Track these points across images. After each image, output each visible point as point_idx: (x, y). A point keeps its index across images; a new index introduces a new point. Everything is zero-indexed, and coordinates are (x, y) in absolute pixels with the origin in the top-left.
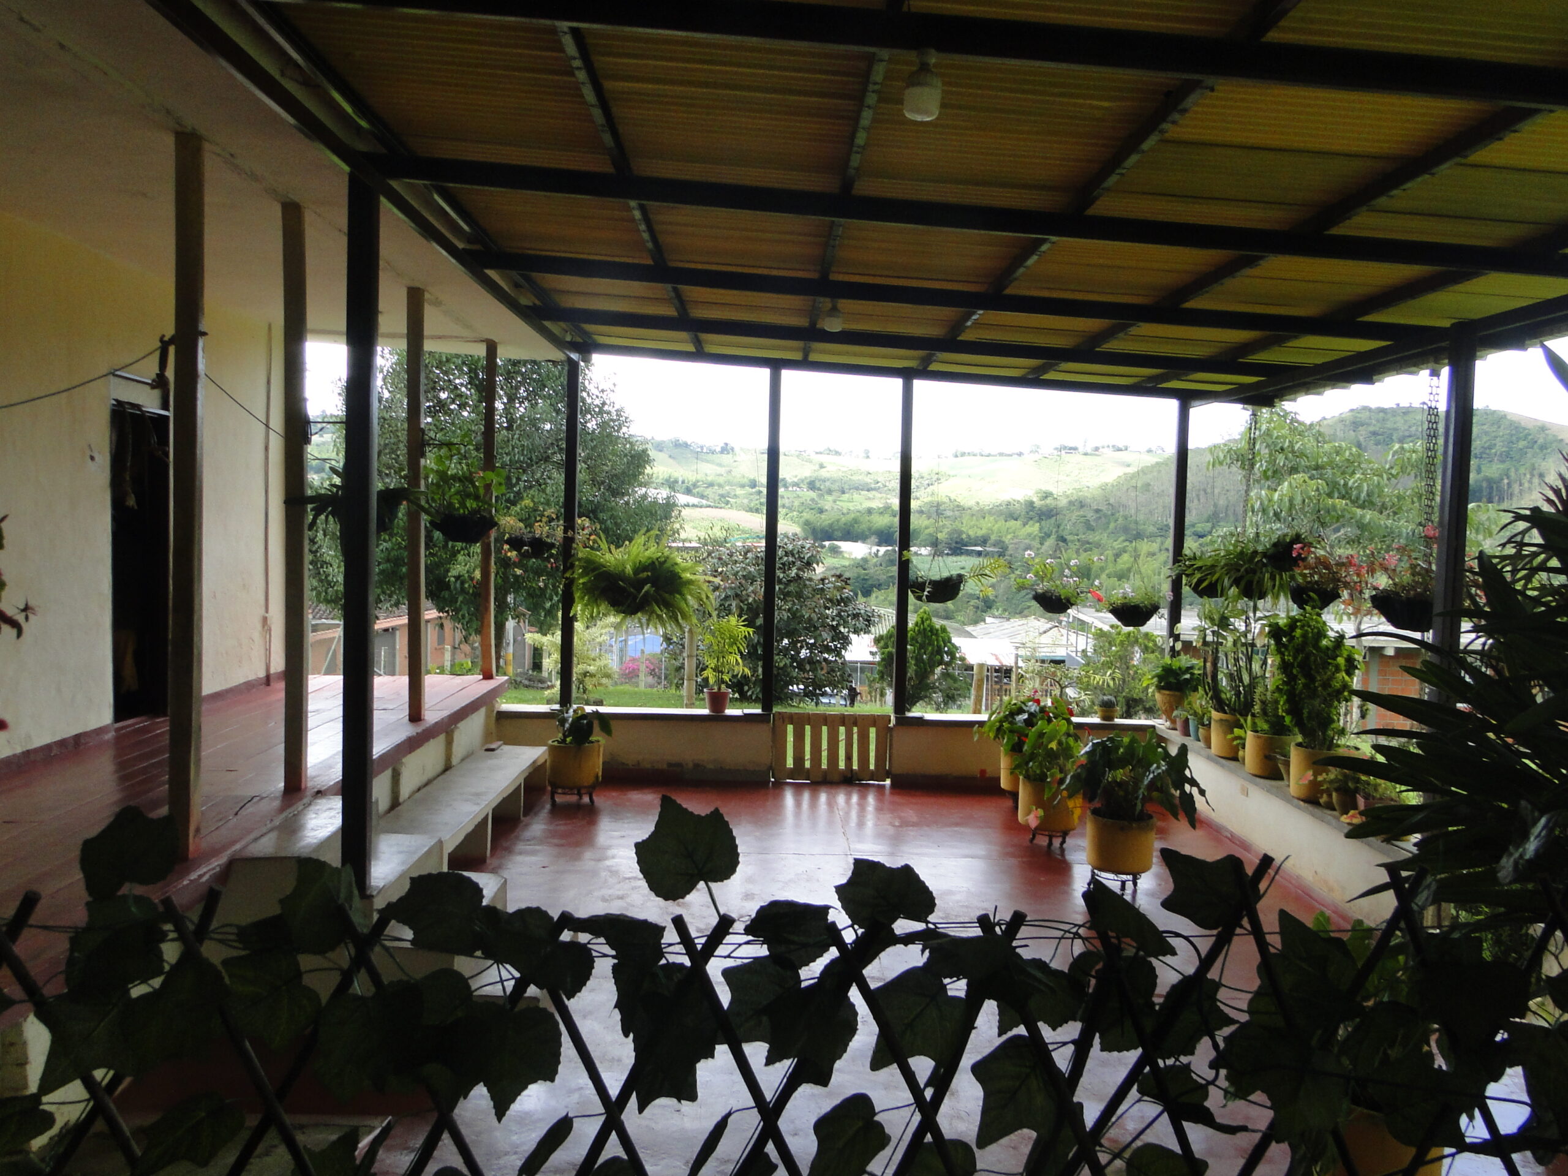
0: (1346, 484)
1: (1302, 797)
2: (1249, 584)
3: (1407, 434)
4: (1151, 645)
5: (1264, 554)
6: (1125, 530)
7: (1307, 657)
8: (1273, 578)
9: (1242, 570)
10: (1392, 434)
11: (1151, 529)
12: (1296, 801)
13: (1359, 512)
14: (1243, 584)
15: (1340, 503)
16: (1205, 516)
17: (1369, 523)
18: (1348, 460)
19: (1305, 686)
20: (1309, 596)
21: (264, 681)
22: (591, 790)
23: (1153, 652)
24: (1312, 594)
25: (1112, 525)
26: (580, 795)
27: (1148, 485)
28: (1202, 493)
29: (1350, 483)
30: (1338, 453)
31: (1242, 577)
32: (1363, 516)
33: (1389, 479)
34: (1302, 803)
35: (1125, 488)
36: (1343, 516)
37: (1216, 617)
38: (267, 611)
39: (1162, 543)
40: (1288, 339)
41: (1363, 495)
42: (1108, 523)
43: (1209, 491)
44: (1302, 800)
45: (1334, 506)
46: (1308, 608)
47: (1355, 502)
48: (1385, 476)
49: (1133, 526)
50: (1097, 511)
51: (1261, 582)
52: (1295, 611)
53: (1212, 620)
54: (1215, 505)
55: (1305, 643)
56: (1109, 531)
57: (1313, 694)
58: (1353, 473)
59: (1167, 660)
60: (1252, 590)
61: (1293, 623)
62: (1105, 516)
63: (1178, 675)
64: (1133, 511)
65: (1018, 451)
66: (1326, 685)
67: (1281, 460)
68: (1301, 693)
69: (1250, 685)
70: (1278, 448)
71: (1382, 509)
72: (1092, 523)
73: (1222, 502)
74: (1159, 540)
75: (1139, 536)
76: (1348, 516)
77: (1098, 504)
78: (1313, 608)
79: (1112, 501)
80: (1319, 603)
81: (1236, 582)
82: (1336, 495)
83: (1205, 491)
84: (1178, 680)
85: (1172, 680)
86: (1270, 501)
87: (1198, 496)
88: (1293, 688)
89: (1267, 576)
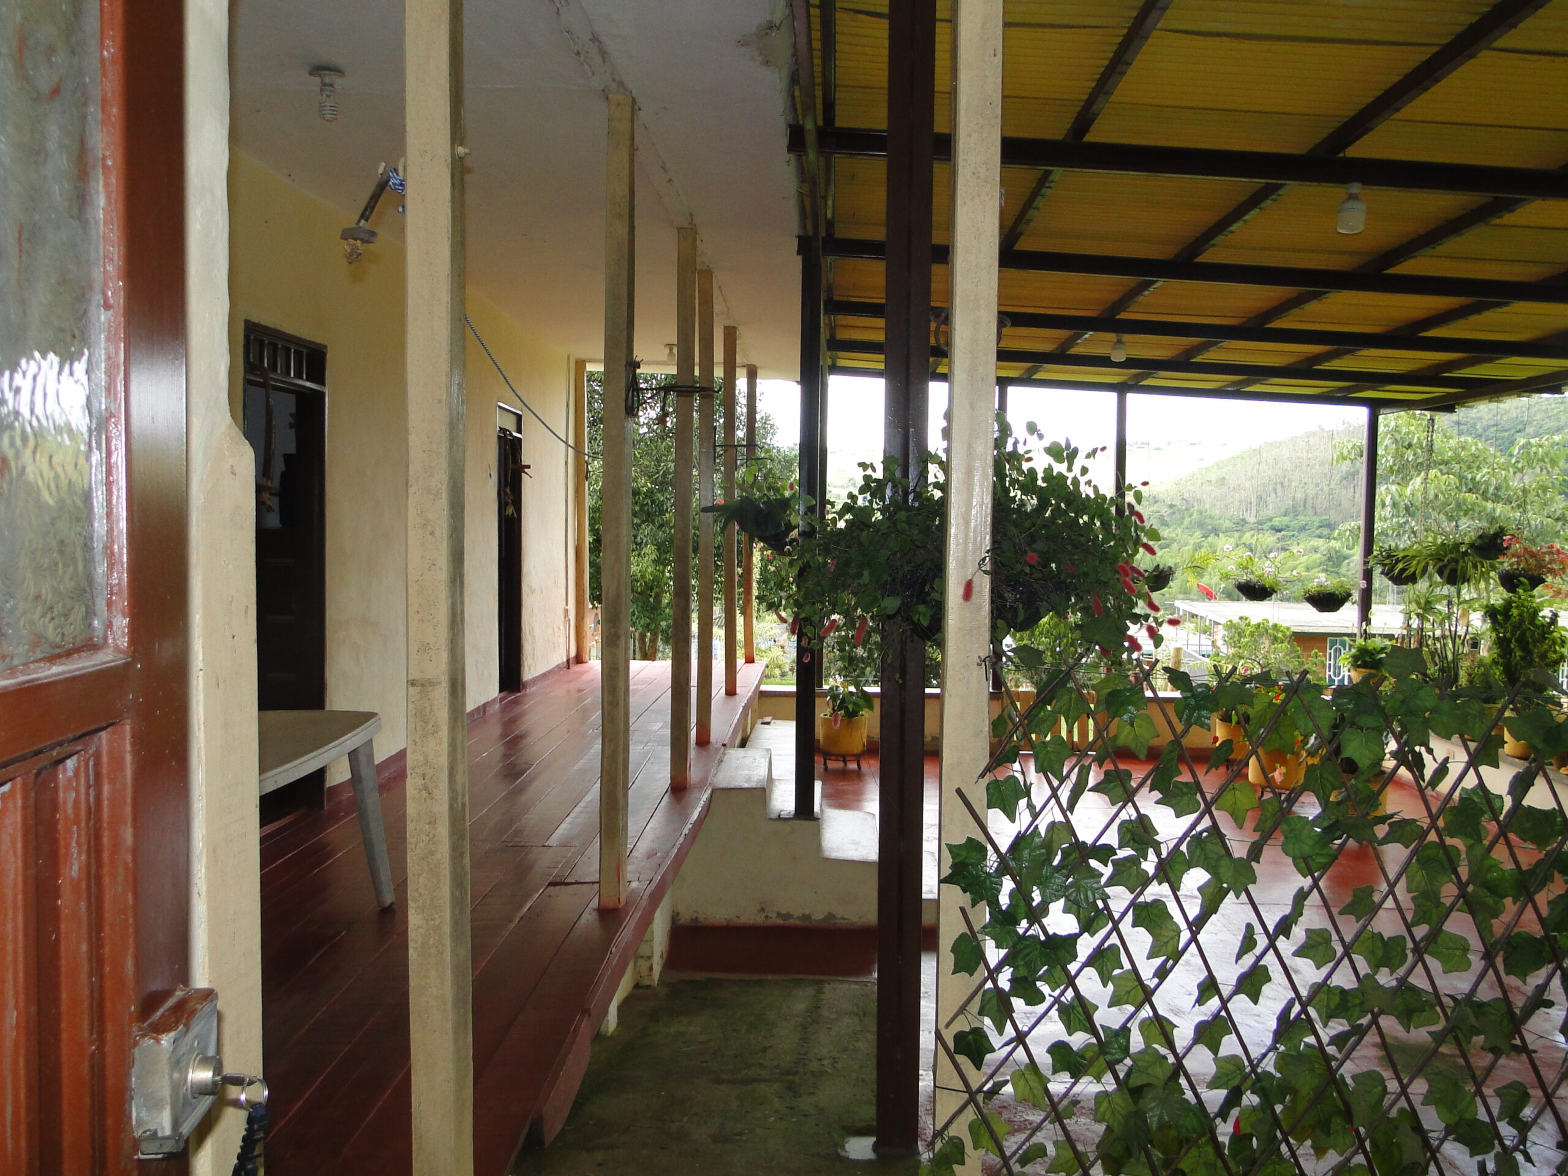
0: (1473, 479)
1: (1518, 754)
2: (1454, 572)
3: (1491, 423)
4: (1280, 635)
5: (1472, 546)
6: (1201, 525)
7: (1523, 634)
8: (1475, 567)
9: (1446, 560)
10: (1475, 424)
11: (1227, 524)
12: (1511, 759)
13: (1489, 505)
14: (1446, 572)
15: (1471, 497)
16: (1283, 510)
17: (1500, 516)
18: (1473, 455)
19: (1523, 658)
20: (1520, 581)
21: (566, 665)
22: (858, 758)
23: (1282, 642)
24: (1522, 579)
25: (1187, 520)
26: (845, 762)
27: (1224, 479)
28: (1279, 486)
29: (1478, 477)
30: (1463, 448)
31: (1445, 566)
32: (1494, 509)
33: (1515, 473)
34: (1517, 760)
35: (1199, 482)
36: (1473, 510)
37: (1423, 601)
38: (567, 605)
39: (1240, 538)
40: (1498, 359)
41: (1491, 490)
42: (1183, 518)
43: (1286, 484)
44: (1518, 758)
45: (1465, 500)
46: (1521, 591)
47: (1485, 496)
48: (1511, 470)
49: (1208, 521)
50: (1171, 506)
51: (1464, 570)
52: (1506, 595)
53: (1418, 603)
54: (1294, 499)
55: (1522, 621)
56: (1184, 526)
57: (1530, 664)
58: (1479, 468)
59: (1360, 641)
60: (1454, 577)
61: (1508, 605)
62: (1179, 511)
63: (1373, 654)
64: (1208, 506)
65: (1100, 447)
66: (1543, 656)
67: (1410, 455)
68: (1517, 664)
69: (1453, 661)
70: (1406, 444)
71: (1509, 501)
72: (1166, 518)
73: (1300, 495)
74: (1236, 535)
75: (1216, 531)
76: (1477, 509)
77: (1172, 499)
78: (1525, 591)
79: (1186, 496)
80: (1529, 588)
81: (1440, 573)
82: (1464, 489)
83: (1282, 484)
84: (1374, 659)
85: (1368, 659)
86: (1400, 496)
87: (1275, 490)
88: (1509, 662)
89: (1470, 564)
